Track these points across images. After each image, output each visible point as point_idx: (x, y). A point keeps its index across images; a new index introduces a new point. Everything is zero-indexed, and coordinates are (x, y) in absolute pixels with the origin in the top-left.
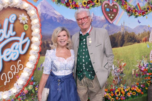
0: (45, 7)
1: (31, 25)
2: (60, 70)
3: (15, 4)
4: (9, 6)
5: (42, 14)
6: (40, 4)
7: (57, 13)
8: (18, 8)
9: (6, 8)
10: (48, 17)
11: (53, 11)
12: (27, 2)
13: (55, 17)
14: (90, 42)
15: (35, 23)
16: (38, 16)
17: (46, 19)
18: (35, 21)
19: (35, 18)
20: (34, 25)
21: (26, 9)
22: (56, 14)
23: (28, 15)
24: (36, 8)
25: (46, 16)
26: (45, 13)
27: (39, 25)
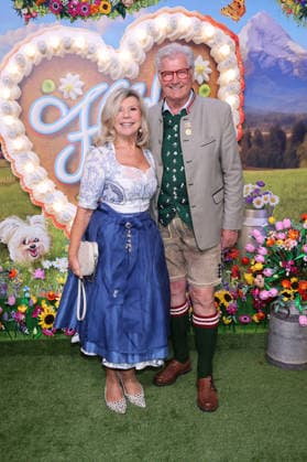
0: (261, 33)
1: (218, 86)
2: (130, 200)
3: (182, 30)
4: (169, 36)
5: (250, 53)
6: (249, 25)
7: (294, 49)
8: (188, 41)
9: (160, 43)
10: (269, 61)
11: (284, 42)
12: (213, 23)
13: (289, 59)
14: (188, 132)
15: (228, 81)
16: (239, 59)
17: (262, 66)
18: (230, 76)
19: (229, 65)
20: (225, 85)
21: (209, 43)
22: (292, 52)
23: (212, 59)
24: (234, 37)
25: (261, 59)
26: (260, 49)
27: (238, 86)
